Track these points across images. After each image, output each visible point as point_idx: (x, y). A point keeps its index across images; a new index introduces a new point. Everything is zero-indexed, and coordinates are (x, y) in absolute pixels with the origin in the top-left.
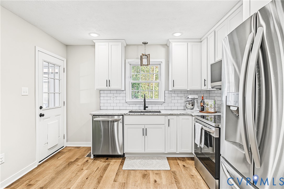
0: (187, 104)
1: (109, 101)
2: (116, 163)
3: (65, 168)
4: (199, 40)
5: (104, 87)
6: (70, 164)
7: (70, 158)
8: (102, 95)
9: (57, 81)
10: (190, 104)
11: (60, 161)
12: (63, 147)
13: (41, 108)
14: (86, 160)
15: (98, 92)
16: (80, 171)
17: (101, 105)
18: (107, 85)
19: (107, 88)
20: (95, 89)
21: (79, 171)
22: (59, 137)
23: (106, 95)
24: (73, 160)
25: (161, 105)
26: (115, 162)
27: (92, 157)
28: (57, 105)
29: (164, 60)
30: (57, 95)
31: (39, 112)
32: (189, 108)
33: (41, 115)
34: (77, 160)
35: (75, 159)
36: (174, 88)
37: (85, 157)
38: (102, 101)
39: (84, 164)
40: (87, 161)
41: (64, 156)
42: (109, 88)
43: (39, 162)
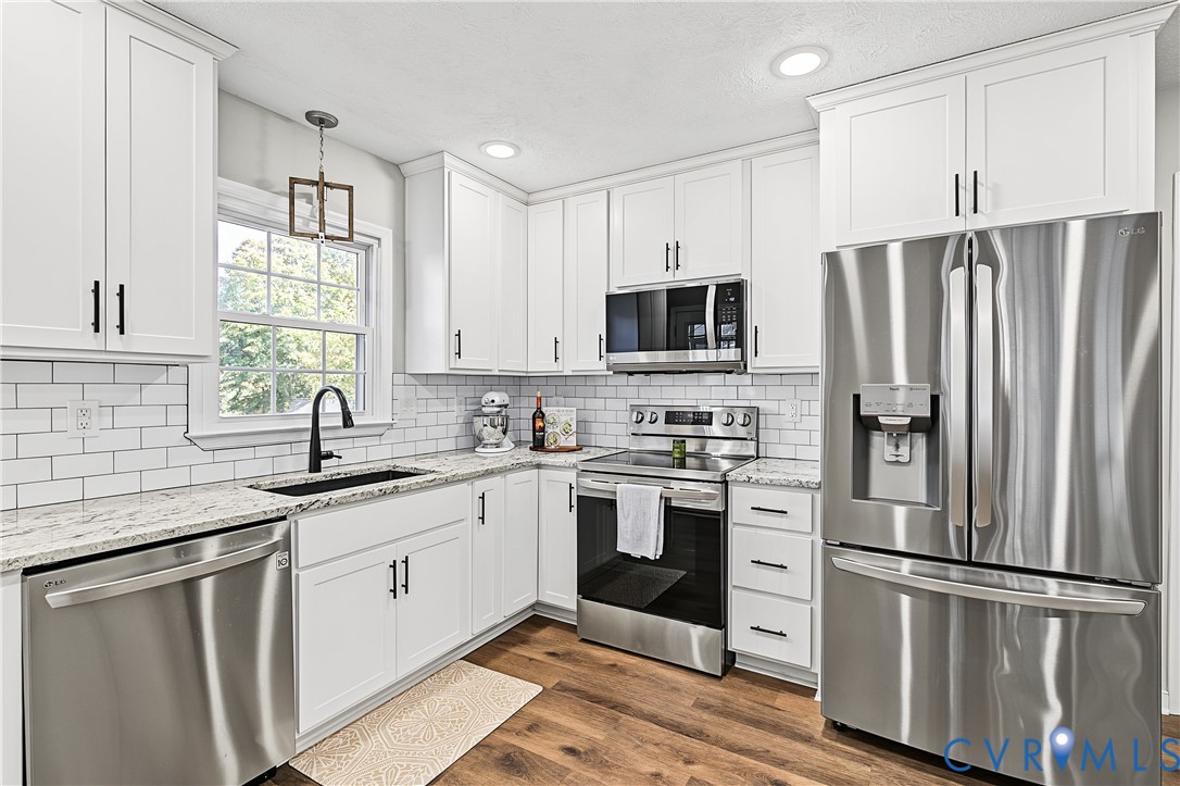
0: (485, 425)
4: (523, 196)
10: (495, 427)
25: (376, 441)
29: (391, 231)
32: (492, 441)
36: (460, 364)
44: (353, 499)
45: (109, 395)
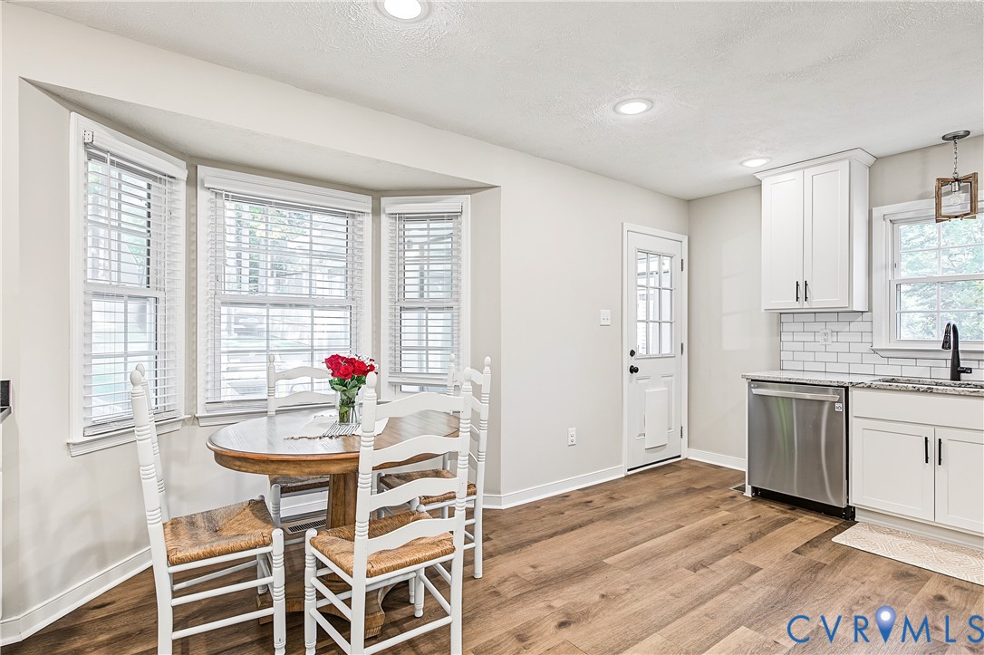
1: (809, 346)
2: (817, 524)
3: (678, 494)
5: (789, 302)
6: (690, 491)
7: (690, 481)
8: (786, 327)
9: (666, 294)
11: (670, 480)
12: (679, 456)
13: (632, 353)
14: (731, 494)
15: (775, 318)
16: (712, 509)
17: (784, 356)
18: (797, 298)
19: (797, 305)
20: (763, 311)
21: (708, 508)
22: (670, 429)
23: (799, 327)
24: (697, 487)
26: (816, 521)
27: (748, 493)
28: (666, 350)
30: (666, 327)
31: (630, 362)
33: (633, 370)
34: (709, 488)
35: (703, 486)
37: (731, 488)
38: (786, 346)
39: (724, 500)
40: (734, 497)
41: (678, 473)
42: (806, 305)
43: (629, 470)
44: (889, 387)
45: (836, 327)
